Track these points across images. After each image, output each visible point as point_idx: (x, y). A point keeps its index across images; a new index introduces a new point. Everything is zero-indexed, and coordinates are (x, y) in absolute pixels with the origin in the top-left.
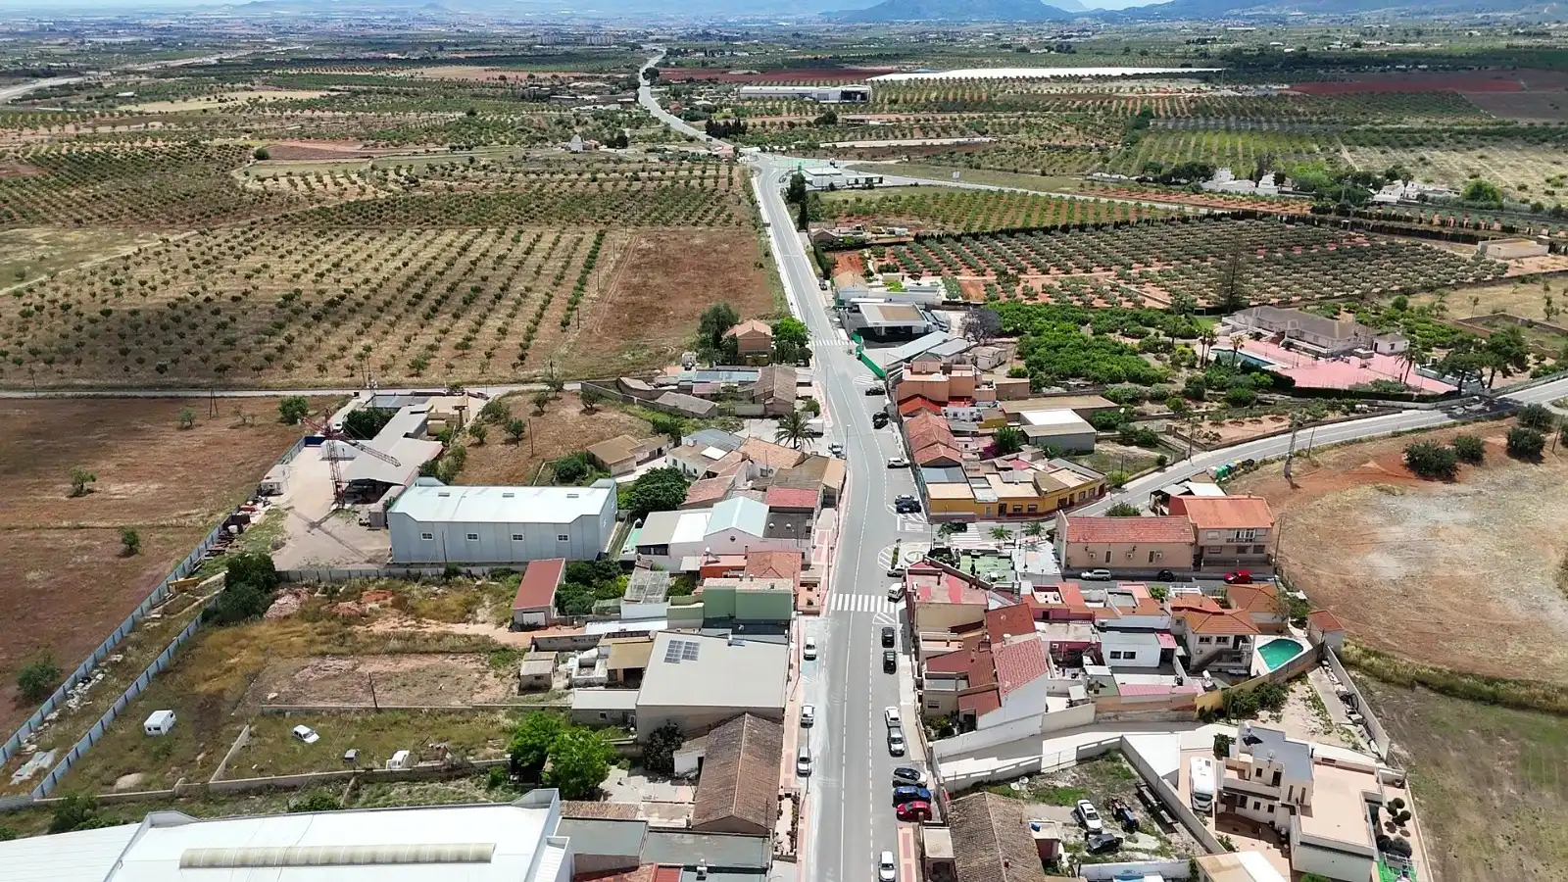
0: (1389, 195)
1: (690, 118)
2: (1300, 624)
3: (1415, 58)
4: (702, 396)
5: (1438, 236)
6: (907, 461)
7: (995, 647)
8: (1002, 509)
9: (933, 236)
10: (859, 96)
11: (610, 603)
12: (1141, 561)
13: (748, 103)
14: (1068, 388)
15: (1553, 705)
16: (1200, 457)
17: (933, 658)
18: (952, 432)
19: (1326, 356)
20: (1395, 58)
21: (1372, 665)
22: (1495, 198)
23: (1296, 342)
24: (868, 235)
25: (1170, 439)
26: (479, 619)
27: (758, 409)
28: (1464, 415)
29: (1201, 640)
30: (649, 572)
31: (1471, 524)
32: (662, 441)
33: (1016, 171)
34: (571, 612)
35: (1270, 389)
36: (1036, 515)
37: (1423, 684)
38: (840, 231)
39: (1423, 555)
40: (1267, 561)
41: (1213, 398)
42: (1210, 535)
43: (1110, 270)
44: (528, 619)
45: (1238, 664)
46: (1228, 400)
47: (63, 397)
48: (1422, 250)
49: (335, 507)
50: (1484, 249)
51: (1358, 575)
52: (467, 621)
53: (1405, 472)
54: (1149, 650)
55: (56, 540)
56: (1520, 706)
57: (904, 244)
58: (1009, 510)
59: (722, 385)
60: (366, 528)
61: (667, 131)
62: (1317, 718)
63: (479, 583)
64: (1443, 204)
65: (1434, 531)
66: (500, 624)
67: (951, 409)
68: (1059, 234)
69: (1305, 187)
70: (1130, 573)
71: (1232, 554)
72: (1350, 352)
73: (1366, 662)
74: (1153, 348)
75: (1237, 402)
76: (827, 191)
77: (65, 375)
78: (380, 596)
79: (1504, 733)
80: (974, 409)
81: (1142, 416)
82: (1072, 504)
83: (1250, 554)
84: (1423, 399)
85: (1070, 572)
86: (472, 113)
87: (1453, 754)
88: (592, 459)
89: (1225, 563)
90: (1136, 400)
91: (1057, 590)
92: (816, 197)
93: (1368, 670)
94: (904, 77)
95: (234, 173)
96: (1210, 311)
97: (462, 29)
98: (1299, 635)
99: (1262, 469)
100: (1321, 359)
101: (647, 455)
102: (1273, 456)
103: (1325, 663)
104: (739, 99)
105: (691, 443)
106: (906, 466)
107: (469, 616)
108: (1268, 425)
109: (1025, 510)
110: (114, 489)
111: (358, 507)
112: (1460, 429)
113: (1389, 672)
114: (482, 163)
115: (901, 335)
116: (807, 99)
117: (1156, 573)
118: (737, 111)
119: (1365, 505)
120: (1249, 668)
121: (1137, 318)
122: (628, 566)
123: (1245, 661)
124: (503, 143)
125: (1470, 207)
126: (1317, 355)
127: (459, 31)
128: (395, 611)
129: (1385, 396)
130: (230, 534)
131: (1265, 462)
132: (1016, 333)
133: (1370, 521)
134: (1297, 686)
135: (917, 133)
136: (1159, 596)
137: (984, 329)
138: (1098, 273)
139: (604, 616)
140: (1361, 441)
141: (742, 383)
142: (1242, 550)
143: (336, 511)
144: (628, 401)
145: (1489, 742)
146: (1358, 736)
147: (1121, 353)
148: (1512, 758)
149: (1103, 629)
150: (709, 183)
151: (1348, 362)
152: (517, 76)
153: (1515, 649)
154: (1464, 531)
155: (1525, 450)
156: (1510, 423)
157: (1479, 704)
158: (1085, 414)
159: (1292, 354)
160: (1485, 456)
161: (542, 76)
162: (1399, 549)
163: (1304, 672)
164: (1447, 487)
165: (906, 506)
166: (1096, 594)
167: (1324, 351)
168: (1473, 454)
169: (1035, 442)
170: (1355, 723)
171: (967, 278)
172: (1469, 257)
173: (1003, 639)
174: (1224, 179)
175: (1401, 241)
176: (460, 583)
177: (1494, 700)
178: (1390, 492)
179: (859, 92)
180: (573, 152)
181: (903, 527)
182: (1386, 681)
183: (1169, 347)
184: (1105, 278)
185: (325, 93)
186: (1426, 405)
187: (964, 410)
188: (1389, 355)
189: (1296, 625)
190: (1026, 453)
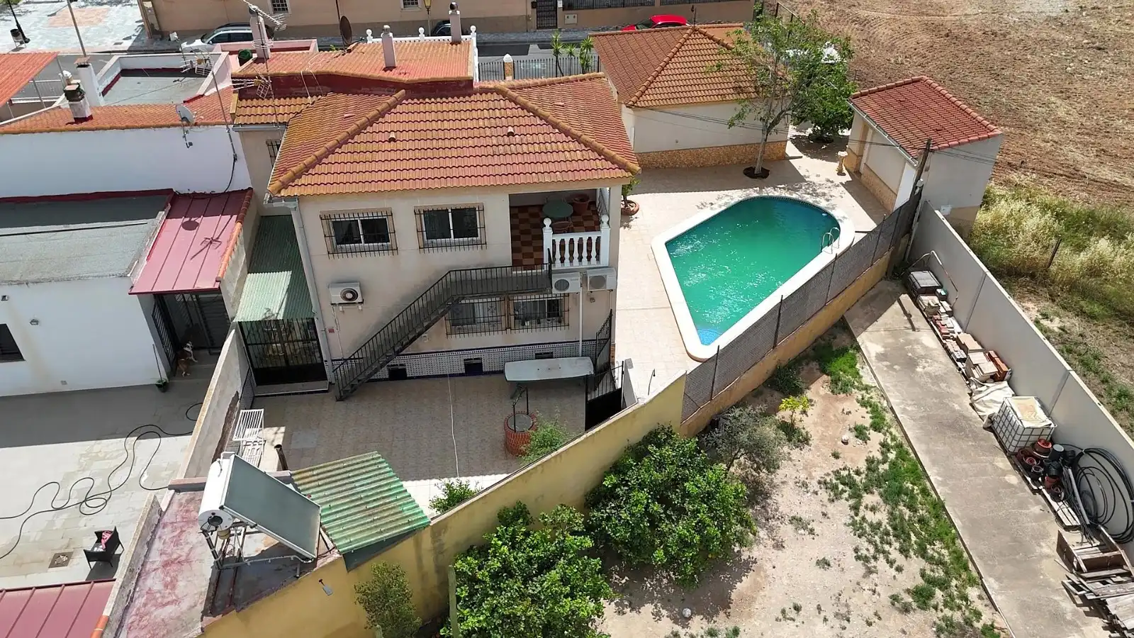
73: (1072, 261)
103: (923, 279)
189: (809, 148)
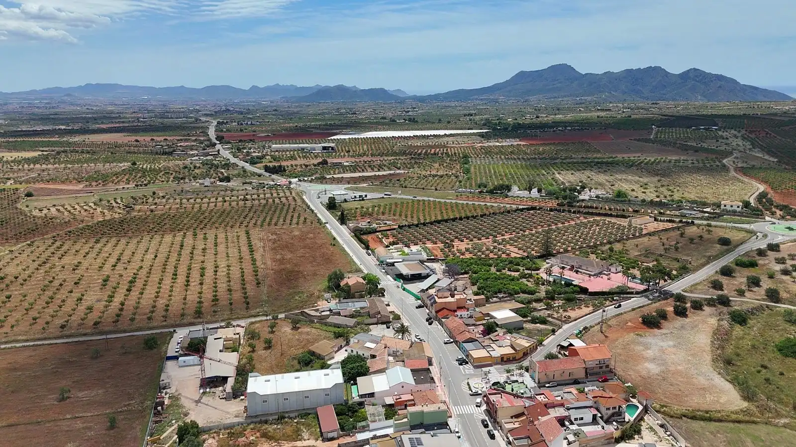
0: (585, 196)
1: (253, 162)
2: (634, 397)
3: (565, 124)
4: (345, 316)
5: (611, 215)
6: (452, 340)
7: (536, 423)
8: (502, 358)
9: (406, 225)
10: (330, 149)
11: (363, 423)
12: (566, 377)
13: (277, 153)
14: (500, 298)
15: (730, 419)
16: (565, 327)
17: (510, 431)
18: (466, 325)
19: (593, 276)
20: (556, 124)
21: (665, 411)
22: (626, 197)
23: (580, 270)
24: (374, 225)
25: (550, 319)
26: (305, 438)
27: (375, 320)
28: (654, 299)
29: (607, 409)
30: (371, 407)
31: (674, 346)
32: (341, 341)
33: (423, 189)
34: (348, 430)
35: (579, 293)
36: (516, 360)
37: (684, 416)
38: (363, 224)
39: (663, 362)
40: (611, 371)
41: (559, 299)
42: (590, 363)
43: (489, 239)
44: (330, 435)
45: (620, 417)
46: (565, 299)
47: (15, 347)
48: (607, 223)
49: (202, 391)
50: (630, 222)
51: (644, 373)
52: (300, 440)
53: (642, 326)
54: (588, 416)
55: (68, 426)
56: (720, 420)
57: (394, 229)
58: (505, 359)
59: (354, 310)
60: (224, 400)
61: (245, 171)
62: (655, 436)
63: (295, 421)
64: (607, 200)
65: (662, 351)
66: (317, 440)
67: (459, 313)
68: (458, 221)
69: (550, 194)
70: (563, 382)
71: (598, 370)
72: (601, 273)
73: (663, 410)
74: (523, 276)
75: (569, 300)
76: (343, 202)
77: (9, 335)
78: (253, 433)
79: (718, 432)
80: (469, 313)
81: (535, 310)
82: (527, 353)
83: (604, 369)
84: (637, 293)
85: (541, 385)
86: (134, 164)
87: (705, 443)
88: (313, 353)
89: (596, 374)
90: (529, 302)
91: (543, 394)
92: (340, 206)
93: (664, 413)
94: (347, 137)
95: (19, 206)
96: (539, 257)
97: (90, 108)
98: (635, 401)
99: (591, 330)
100: (592, 277)
101: (337, 349)
102: (593, 324)
103: (649, 412)
104: (271, 151)
105: (356, 341)
106: (452, 342)
107: (300, 437)
108: (585, 310)
109: (511, 359)
110: (80, 395)
111: (213, 390)
112: (654, 305)
113: (672, 413)
114: (161, 195)
115: (418, 278)
116: (305, 150)
117: (573, 381)
118: (275, 159)
119: (633, 342)
120: (624, 418)
121: (511, 262)
122: (361, 404)
123: (623, 416)
124: (163, 181)
125: (617, 201)
126: (590, 276)
127: (88, 109)
128: (264, 439)
129: (623, 293)
130: (159, 411)
131: (591, 327)
132: (466, 273)
133: (639, 348)
134: (642, 423)
135: (369, 169)
136: (581, 391)
137: (451, 272)
138: (484, 240)
139: (364, 429)
140: (622, 314)
141: (362, 308)
142: (601, 368)
143: (204, 393)
144: (313, 322)
145: (715, 436)
146: (671, 441)
147: (513, 280)
148: (724, 441)
149: (568, 409)
150: (283, 200)
151: (602, 278)
152: (145, 138)
153: (709, 398)
154: (674, 350)
155: (681, 312)
156: (671, 301)
157: (705, 421)
158: (516, 311)
159: (579, 276)
160: (668, 316)
161: (159, 139)
162: (653, 360)
163: (642, 417)
164: (660, 331)
165: (462, 362)
166: (556, 393)
167: (593, 273)
168: (663, 316)
169: (501, 327)
170: (669, 436)
171: (430, 246)
172: (626, 224)
173: (538, 419)
174: (515, 191)
175: (598, 218)
176: (287, 422)
177: (710, 420)
178: (641, 336)
179: (330, 147)
180: (205, 186)
181: (465, 372)
182: (672, 417)
183: (531, 276)
184: (488, 242)
185: (40, 153)
186: (639, 296)
187: (464, 313)
188: (616, 273)
189: (632, 397)
190: (500, 331)
